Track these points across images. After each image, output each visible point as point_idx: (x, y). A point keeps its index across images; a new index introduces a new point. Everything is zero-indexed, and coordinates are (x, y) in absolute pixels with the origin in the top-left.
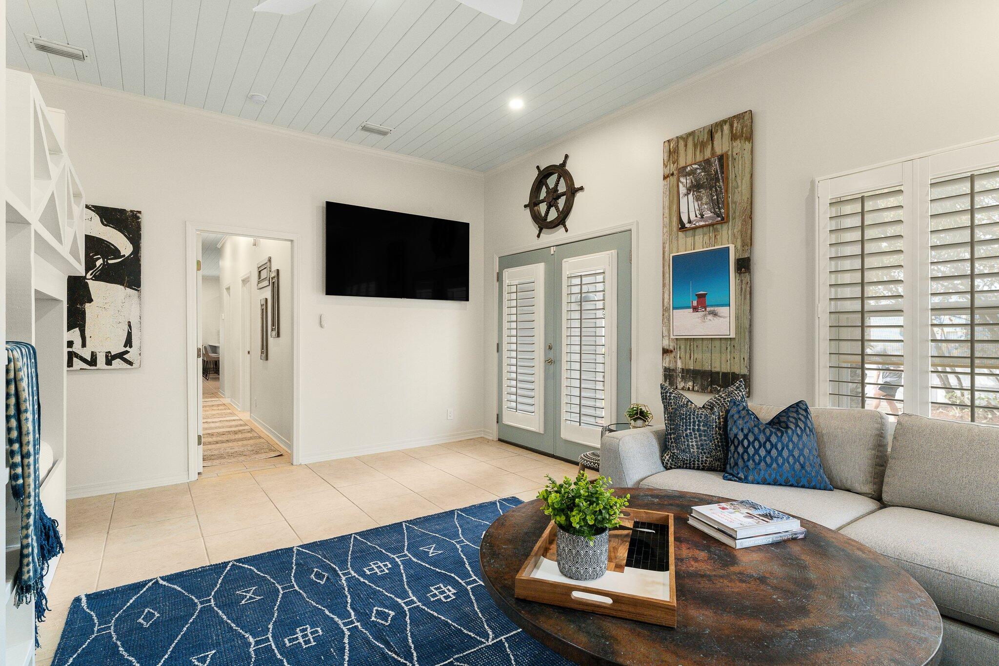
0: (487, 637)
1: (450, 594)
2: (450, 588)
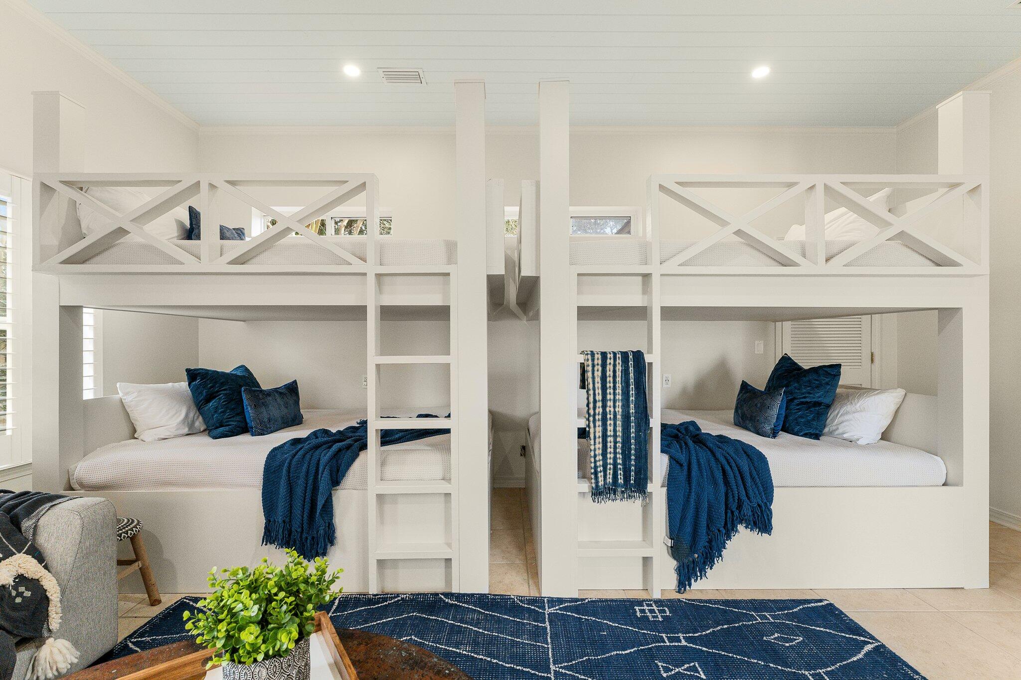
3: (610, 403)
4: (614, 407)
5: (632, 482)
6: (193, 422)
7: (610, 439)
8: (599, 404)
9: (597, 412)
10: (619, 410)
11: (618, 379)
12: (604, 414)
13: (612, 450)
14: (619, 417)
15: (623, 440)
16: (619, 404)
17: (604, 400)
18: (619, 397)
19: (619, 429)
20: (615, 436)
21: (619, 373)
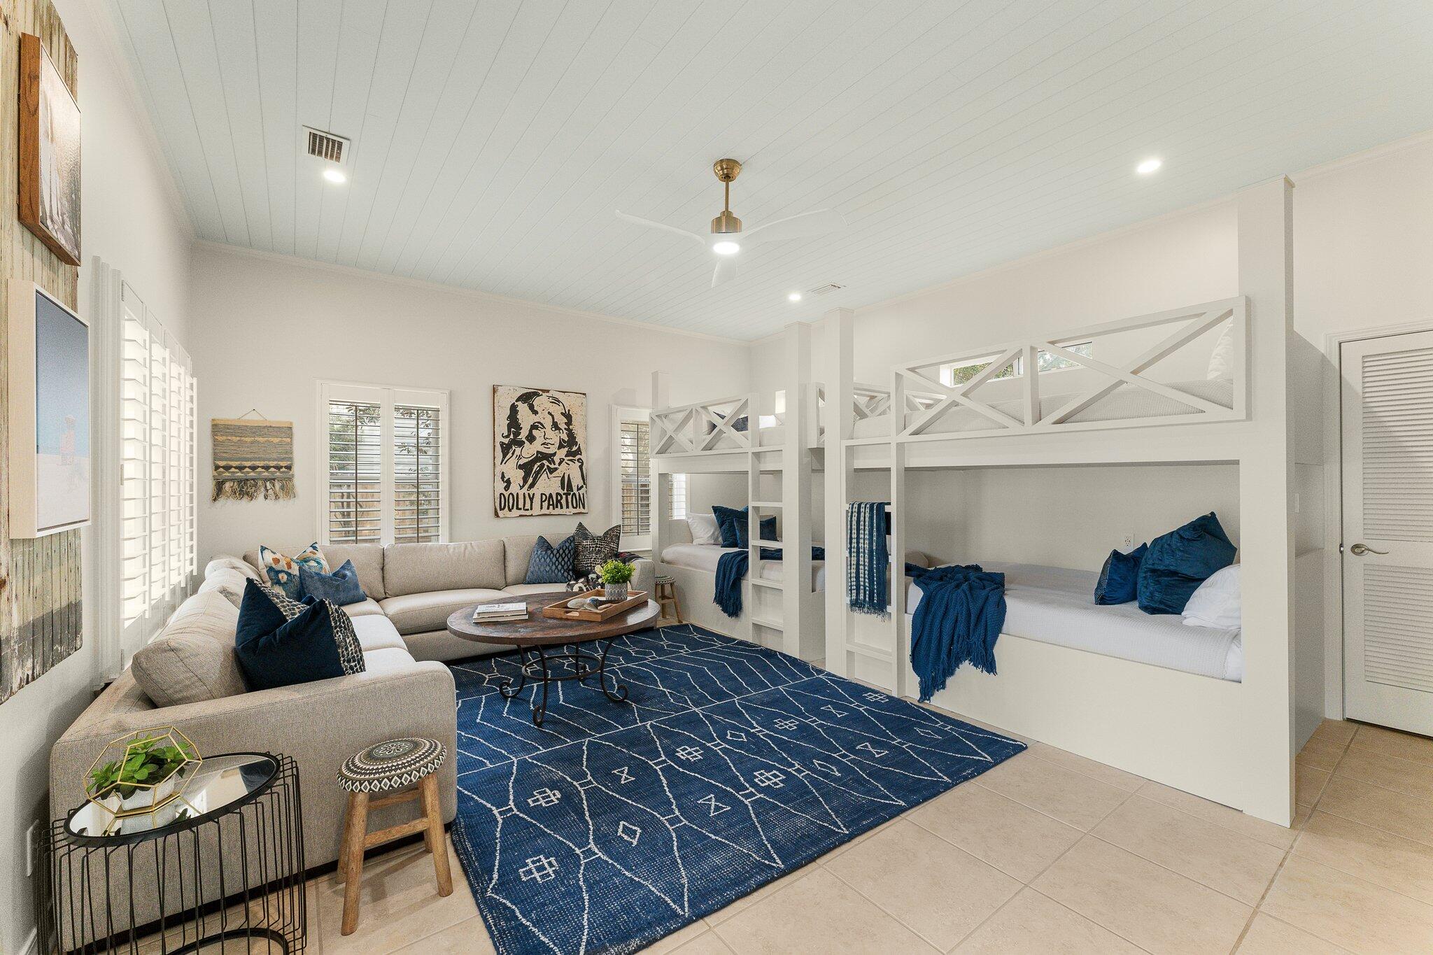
0: (652, 726)
1: (682, 752)
2: (682, 757)
3: (862, 541)
4: (864, 544)
5: (875, 601)
6: (718, 538)
7: (861, 567)
8: (854, 541)
9: (853, 546)
10: (867, 546)
11: (867, 523)
12: (858, 548)
13: (863, 576)
14: (866, 551)
15: (869, 568)
16: (867, 542)
17: (858, 538)
18: (867, 537)
19: (867, 560)
20: (864, 565)
21: (867, 519)
